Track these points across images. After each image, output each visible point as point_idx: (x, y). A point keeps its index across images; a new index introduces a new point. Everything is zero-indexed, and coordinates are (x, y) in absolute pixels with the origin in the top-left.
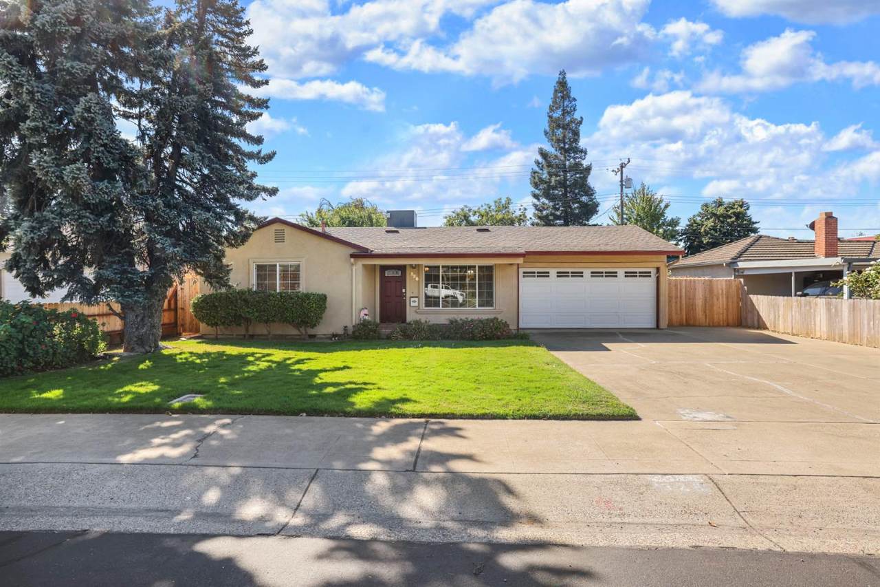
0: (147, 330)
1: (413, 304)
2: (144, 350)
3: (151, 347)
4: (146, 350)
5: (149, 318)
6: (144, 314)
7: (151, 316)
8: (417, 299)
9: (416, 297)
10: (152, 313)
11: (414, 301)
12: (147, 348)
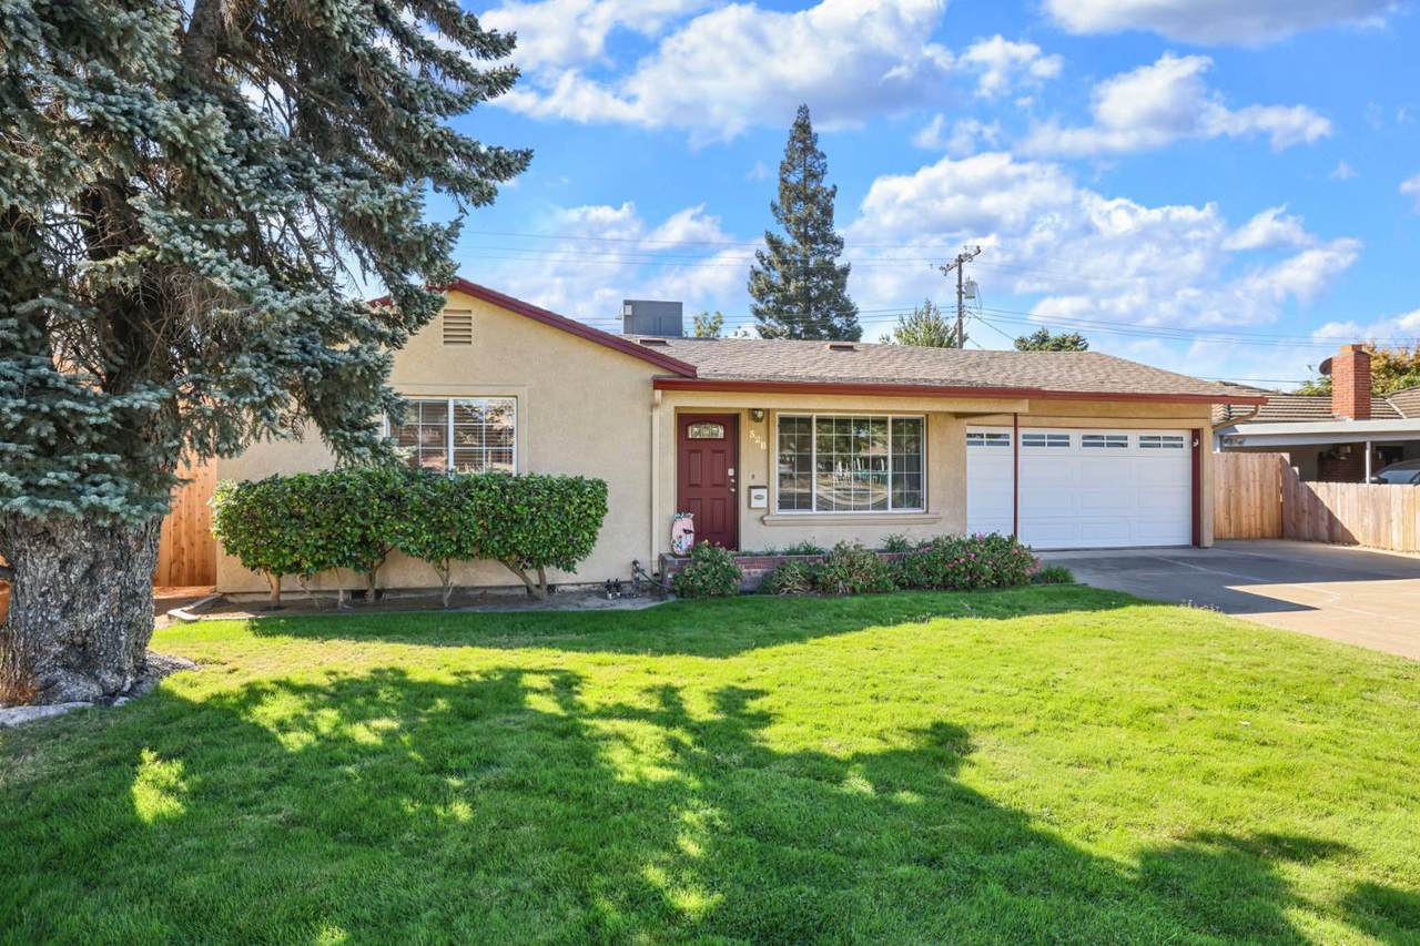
0: (109, 612)
1: (755, 503)
2: (95, 689)
3: (120, 671)
4: (103, 685)
5: (117, 567)
6: (96, 554)
7: (124, 561)
8: (763, 492)
9: (764, 487)
10: (125, 549)
11: (759, 498)
12: (111, 679)
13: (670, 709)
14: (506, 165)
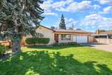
13: (54, 53)
14: (43, 18)
